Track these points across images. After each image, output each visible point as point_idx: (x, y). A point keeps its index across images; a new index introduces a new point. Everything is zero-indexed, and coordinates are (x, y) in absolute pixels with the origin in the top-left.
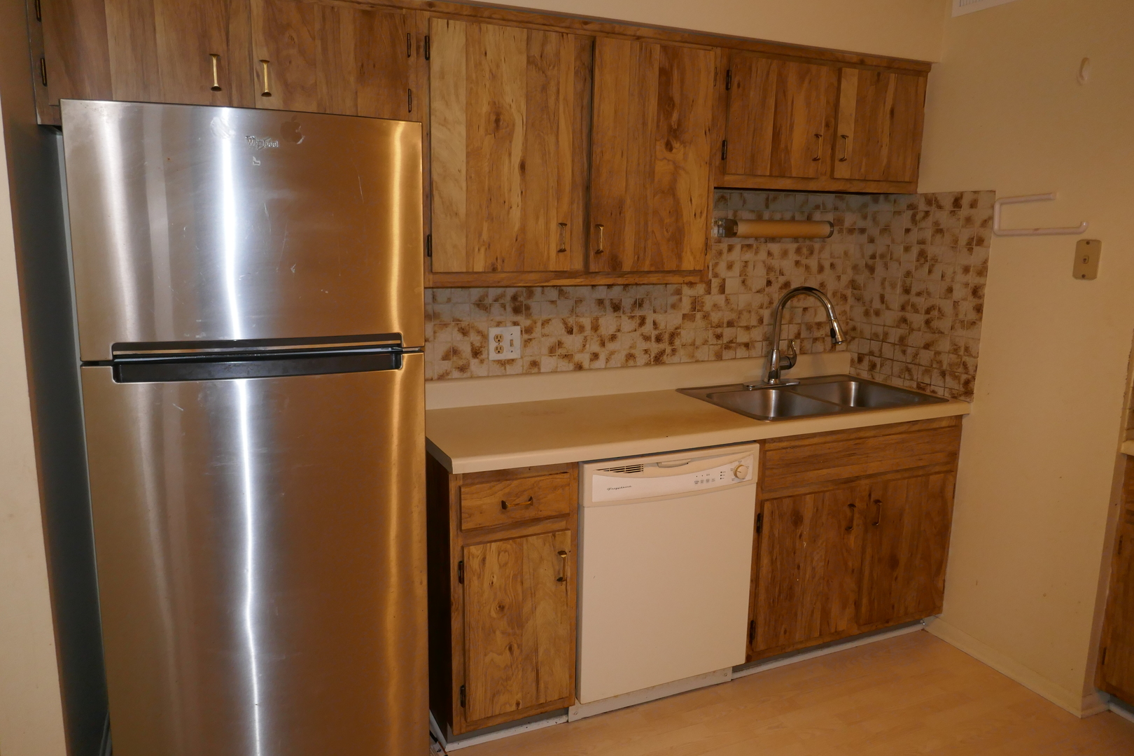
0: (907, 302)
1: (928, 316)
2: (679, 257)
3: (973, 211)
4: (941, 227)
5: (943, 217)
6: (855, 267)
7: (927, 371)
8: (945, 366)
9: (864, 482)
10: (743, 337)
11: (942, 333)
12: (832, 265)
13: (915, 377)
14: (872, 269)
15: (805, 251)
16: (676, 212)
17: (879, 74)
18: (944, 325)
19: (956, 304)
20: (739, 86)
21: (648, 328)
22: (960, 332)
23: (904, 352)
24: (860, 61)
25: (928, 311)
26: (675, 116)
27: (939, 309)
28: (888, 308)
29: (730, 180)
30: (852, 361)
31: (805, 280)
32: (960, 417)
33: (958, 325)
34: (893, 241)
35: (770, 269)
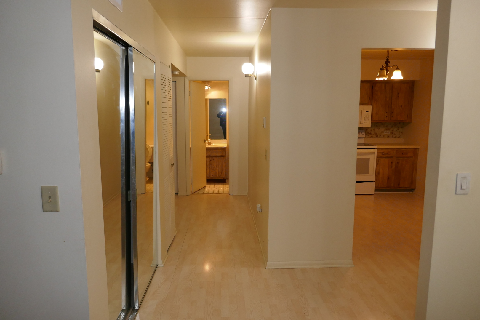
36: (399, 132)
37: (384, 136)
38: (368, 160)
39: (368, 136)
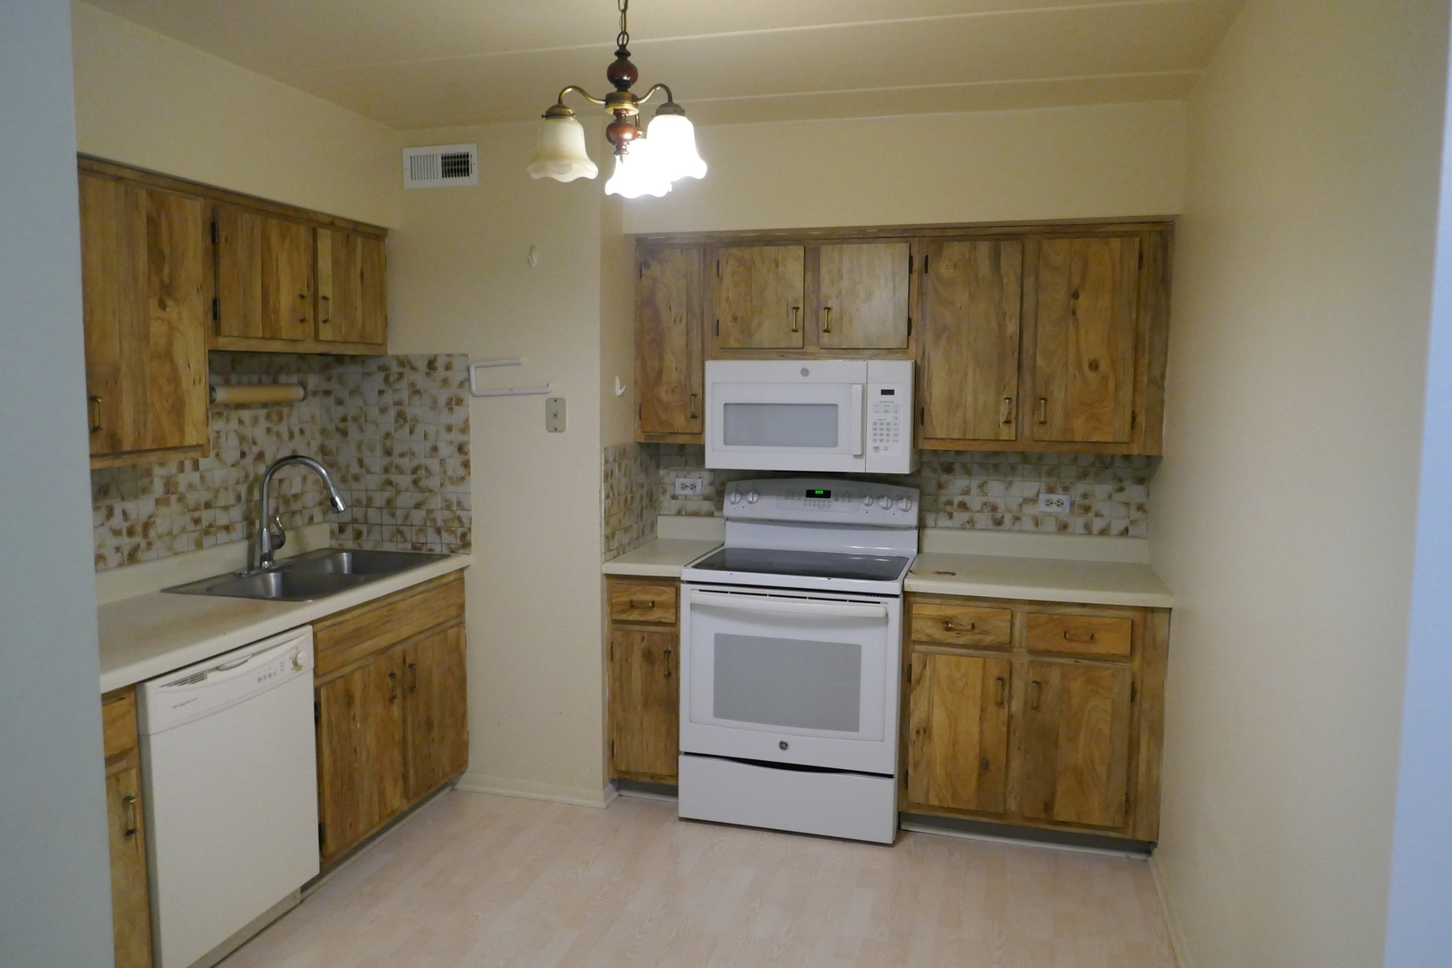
0: (390, 464)
1: (414, 477)
2: (181, 430)
3: (449, 373)
4: (418, 388)
5: (419, 378)
6: (323, 432)
7: (421, 530)
8: (439, 523)
9: (398, 649)
10: (222, 519)
11: (432, 491)
12: (302, 431)
13: (409, 538)
14: (344, 433)
15: (275, 417)
16: (175, 380)
17: (348, 237)
18: (434, 482)
19: (442, 462)
20: (226, 241)
21: (117, 520)
22: (450, 488)
23: (393, 515)
24: (332, 223)
25: (415, 471)
26: (166, 270)
27: (426, 468)
28: (368, 472)
29: (223, 343)
30: (332, 533)
31: (278, 450)
32: (462, 570)
33: (447, 482)
34: (365, 402)
35: (242, 439)
36: (1127, 504)
37: (1037, 524)
38: (853, 653)
39: (951, 516)
